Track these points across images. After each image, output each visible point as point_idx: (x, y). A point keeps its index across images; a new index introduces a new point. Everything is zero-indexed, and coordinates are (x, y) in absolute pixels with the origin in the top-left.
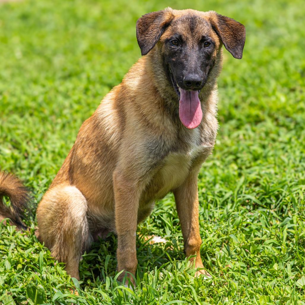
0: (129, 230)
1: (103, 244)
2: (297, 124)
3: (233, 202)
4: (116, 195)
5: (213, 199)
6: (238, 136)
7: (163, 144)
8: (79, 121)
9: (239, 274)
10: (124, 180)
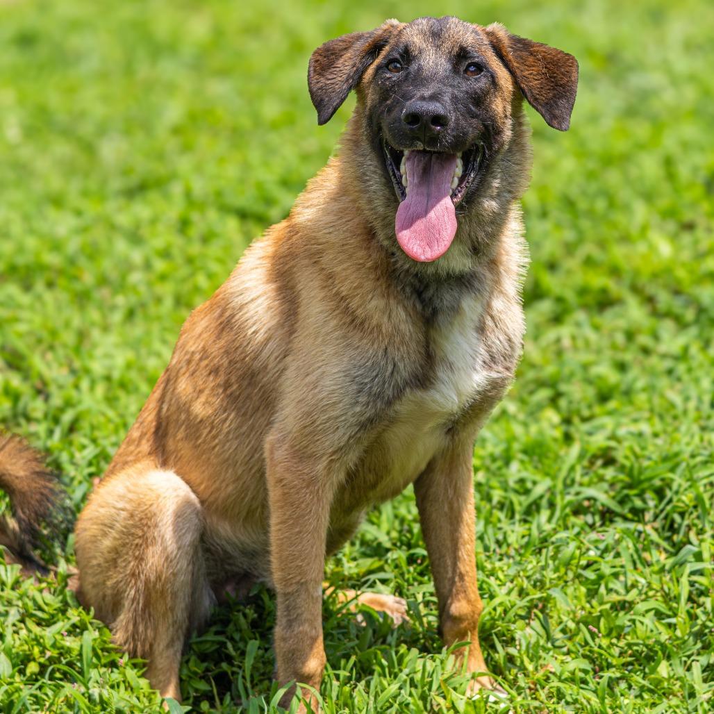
0: (306, 582)
1: (238, 611)
2: (701, 310)
3: (552, 505)
4: (274, 494)
5: (505, 498)
6: (558, 340)
7: (390, 368)
8: (168, 303)
9: (575, 687)
10: (293, 458)
